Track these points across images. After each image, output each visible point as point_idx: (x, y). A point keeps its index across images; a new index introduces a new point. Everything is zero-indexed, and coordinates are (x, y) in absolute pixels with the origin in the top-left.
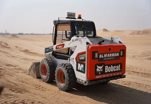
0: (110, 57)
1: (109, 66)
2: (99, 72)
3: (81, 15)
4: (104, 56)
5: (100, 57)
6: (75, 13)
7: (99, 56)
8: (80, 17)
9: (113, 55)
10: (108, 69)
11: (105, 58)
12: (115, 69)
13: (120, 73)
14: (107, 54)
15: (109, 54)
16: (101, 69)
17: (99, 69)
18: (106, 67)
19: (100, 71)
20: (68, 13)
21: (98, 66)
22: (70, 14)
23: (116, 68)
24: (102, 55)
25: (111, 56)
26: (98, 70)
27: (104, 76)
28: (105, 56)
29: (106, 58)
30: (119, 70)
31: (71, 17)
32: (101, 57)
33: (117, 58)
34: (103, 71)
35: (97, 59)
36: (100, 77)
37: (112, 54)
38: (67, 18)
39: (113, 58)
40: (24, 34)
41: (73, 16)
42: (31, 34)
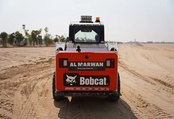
0: (87, 66)
1: (87, 77)
2: (70, 83)
3: (99, 18)
4: (77, 64)
5: (71, 66)
6: (91, 16)
7: (69, 64)
8: (98, 21)
9: (93, 64)
10: (85, 81)
11: (79, 67)
12: (98, 83)
13: (107, 88)
14: (82, 63)
15: (85, 63)
16: (74, 80)
17: (70, 80)
18: (81, 78)
19: (71, 81)
20: (81, 16)
21: (67, 76)
22: (84, 17)
23: (99, 81)
24: (75, 63)
25: (90, 66)
26: (68, 80)
27: (78, 89)
28: (80, 64)
29: (81, 67)
30: (105, 84)
31: (85, 21)
32: (73, 66)
33: (99, 68)
34: (76, 82)
35: (65, 67)
36: (72, 89)
37: (91, 63)
38: (80, 22)
39: (93, 68)
40: (153, 42)
41: (89, 19)
42: (162, 43)
